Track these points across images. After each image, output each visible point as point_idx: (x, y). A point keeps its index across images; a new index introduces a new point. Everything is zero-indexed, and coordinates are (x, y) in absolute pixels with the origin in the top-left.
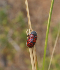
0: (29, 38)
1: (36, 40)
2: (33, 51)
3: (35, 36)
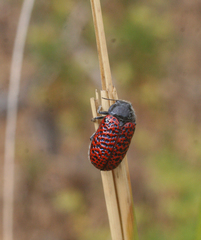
0: (100, 131)
2: (118, 181)
3: (124, 123)
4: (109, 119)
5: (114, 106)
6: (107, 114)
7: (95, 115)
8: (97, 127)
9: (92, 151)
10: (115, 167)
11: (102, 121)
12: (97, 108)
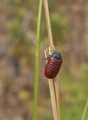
0: (49, 63)
1: (60, 67)
2: (55, 83)
3: (58, 60)
4: (52, 58)
5: (54, 53)
6: (51, 56)
7: (46, 57)
8: (47, 62)
9: (45, 71)
10: (54, 77)
11: (49, 59)
12: (47, 54)
